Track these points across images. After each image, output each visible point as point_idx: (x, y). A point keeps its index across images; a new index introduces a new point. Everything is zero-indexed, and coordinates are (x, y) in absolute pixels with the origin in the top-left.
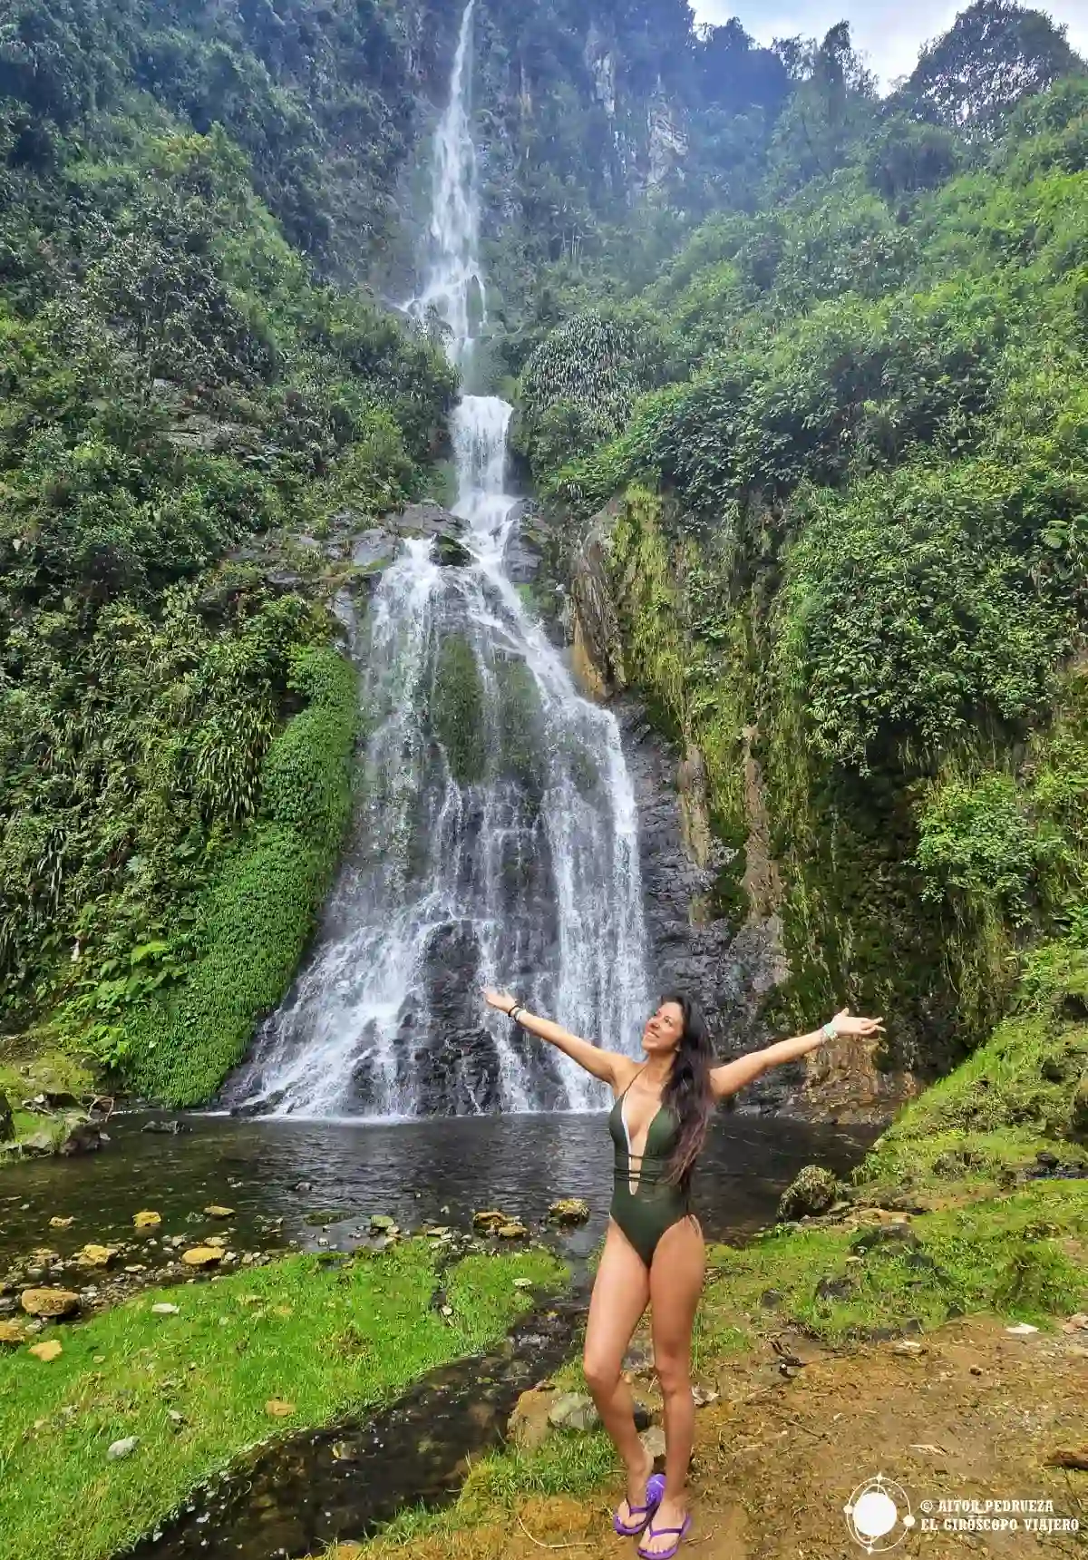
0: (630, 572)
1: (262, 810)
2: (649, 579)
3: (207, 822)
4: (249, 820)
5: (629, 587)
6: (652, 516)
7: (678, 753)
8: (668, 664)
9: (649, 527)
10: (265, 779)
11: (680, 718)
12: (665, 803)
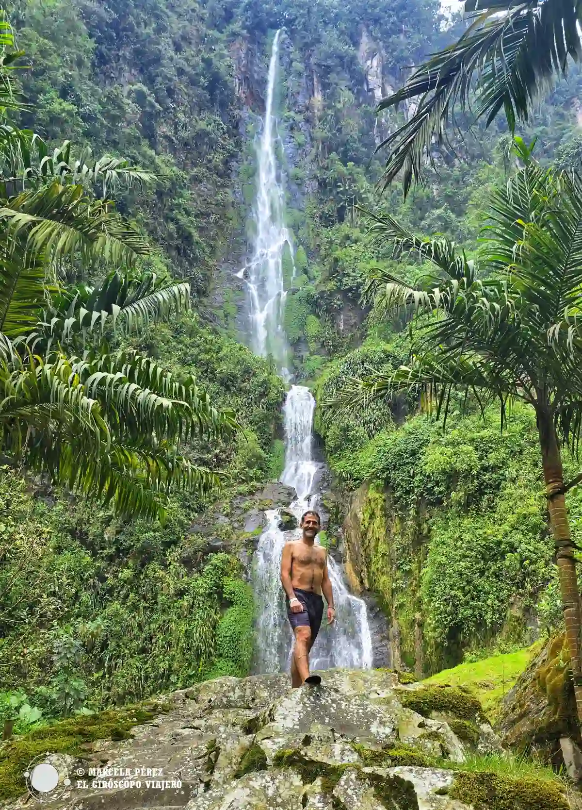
0: (370, 535)
1: (217, 652)
2: (378, 540)
3: (198, 660)
4: (213, 658)
5: (369, 540)
6: (379, 507)
7: (389, 623)
8: (384, 582)
9: (378, 513)
10: (219, 640)
11: (390, 607)
12: (383, 646)
